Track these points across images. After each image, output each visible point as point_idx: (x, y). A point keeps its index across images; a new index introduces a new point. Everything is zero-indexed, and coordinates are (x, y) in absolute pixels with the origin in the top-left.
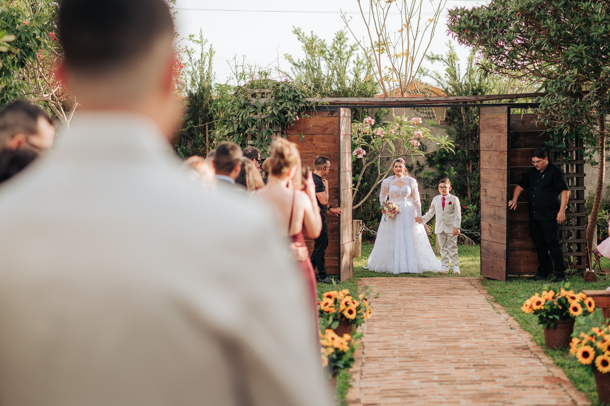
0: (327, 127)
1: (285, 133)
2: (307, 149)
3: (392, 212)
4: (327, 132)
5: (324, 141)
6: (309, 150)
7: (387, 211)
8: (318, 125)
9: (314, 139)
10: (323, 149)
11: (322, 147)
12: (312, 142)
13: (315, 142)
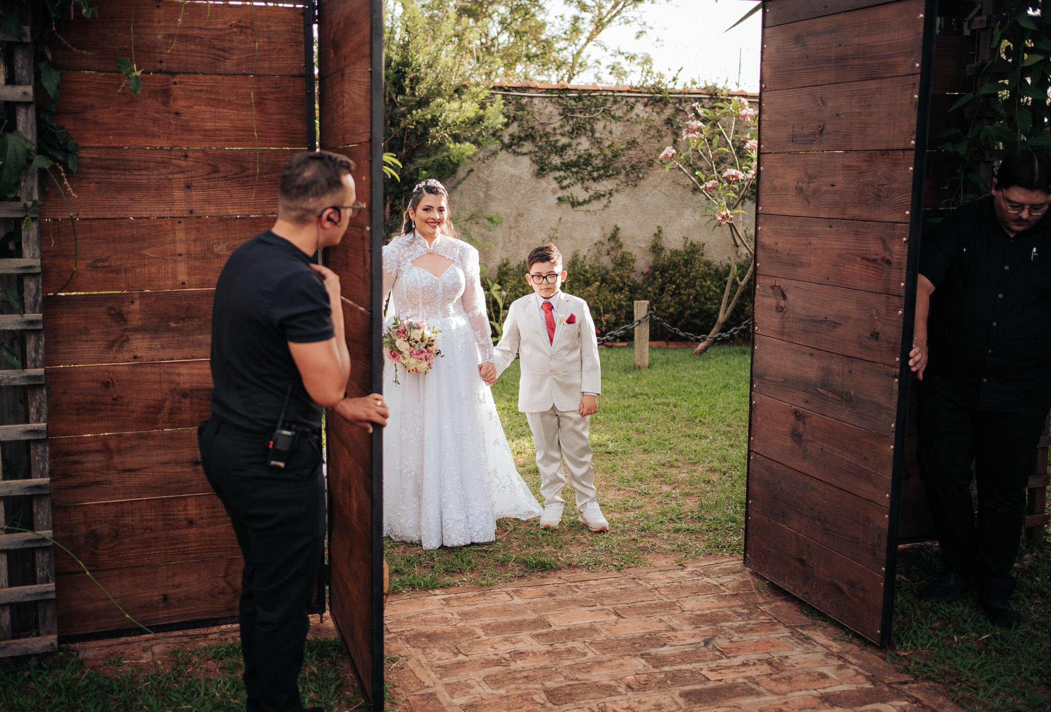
0: (227, 45)
1: (49, 56)
2: (146, 134)
3: (423, 356)
4: (228, 65)
5: (218, 103)
6: (154, 136)
7: (406, 353)
8: (189, 32)
9: (177, 91)
10: (210, 135)
11: (209, 125)
12: (166, 103)
13: (180, 105)
